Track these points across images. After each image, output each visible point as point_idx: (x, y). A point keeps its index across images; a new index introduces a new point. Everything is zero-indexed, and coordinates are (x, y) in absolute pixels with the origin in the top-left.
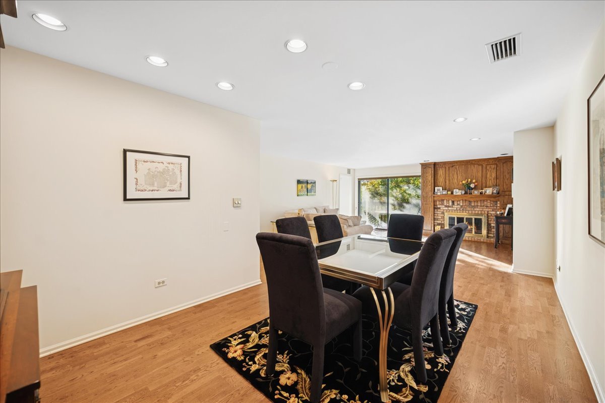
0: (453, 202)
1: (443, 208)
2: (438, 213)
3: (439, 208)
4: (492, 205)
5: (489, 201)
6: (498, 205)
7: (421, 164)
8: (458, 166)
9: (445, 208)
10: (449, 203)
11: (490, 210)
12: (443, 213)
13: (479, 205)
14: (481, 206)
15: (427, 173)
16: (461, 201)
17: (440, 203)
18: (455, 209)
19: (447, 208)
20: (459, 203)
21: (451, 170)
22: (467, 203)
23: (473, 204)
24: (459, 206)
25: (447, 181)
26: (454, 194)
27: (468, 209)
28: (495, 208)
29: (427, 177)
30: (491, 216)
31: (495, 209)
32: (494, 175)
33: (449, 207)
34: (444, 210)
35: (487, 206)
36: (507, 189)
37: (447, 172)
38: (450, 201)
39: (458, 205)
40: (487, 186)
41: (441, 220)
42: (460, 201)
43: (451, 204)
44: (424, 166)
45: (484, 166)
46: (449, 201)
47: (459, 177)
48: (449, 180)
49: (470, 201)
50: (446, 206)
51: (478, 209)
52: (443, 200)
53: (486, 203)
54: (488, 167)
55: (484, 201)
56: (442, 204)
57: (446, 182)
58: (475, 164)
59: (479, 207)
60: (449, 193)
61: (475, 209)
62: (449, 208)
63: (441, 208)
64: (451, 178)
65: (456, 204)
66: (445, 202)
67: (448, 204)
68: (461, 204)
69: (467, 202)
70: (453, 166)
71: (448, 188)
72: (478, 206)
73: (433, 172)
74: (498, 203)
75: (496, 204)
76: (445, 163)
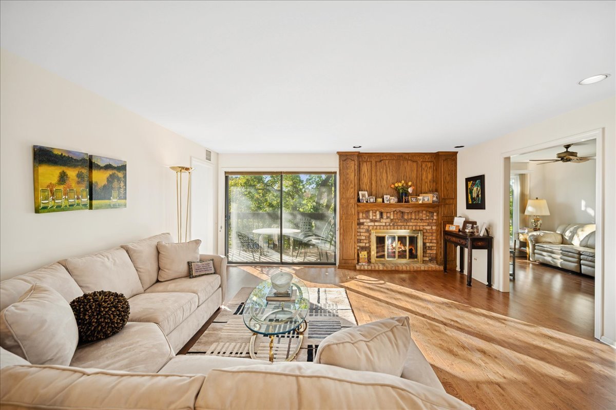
0: (381, 214)
1: (367, 223)
2: (361, 230)
3: (363, 224)
4: (427, 218)
5: (424, 212)
6: (435, 218)
7: (338, 153)
8: (387, 161)
9: (370, 224)
10: (376, 216)
11: (425, 224)
12: (368, 231)
13: (413, 217)
14: (415, 219)
15: (347, 168)
16: (392, 213)
17: (364, 215)
18: (384, 224)
19: (372, 224)
20: (389, 215)
21: (378, 167)
22: (399, 216)
23: (406, 217)
24: (389, 220)
25: (374, 183)
26: (385, 202)
27: (400, 224)
28: (431, 221)
29: (347, 174)
30: (427, 232)
31: (431, 223)
32: (430, 176)
33: (375, 221)
34: (369, 226)
35: (422, 220)
36: (447, 196)
37: (374, 169)
38: (378, 213)
39: (388, 218)
40: (423, 191)
41: (365, 241)
42: (390, 213)
43: (378, 216)
44: (344, 157)
45: (419, 163)
46: (375, 213)
47: (389, 178)
48: (376, 182)
49: (402, 213)
50: (372, 221)
51: (411, 224)
52: (368, 212)
53: (421, 214)
54: (424, 166)
55: (419, 211)
56: (367, 218)
57: (372, 184)
58: (408, 160)
59: (412, 221)
60: (380, 200)
61: (408, 224)
62: (377, 224)
63: (365, 224)
64: (378, 179)
65: (385, 217)
66: (371, 214)
67: (374, 218)
68: (392, 217)
69: (399, 213)
70: (381, 161)
71: (374, 193)
72: (411, 219)
73: (356, 167)
74: (435, 214)
75: (433, 216)
76: (370, 155)
